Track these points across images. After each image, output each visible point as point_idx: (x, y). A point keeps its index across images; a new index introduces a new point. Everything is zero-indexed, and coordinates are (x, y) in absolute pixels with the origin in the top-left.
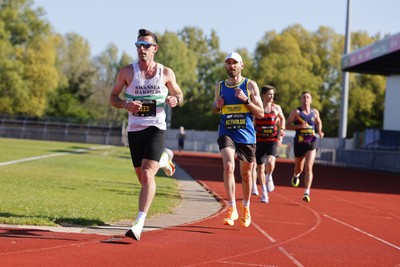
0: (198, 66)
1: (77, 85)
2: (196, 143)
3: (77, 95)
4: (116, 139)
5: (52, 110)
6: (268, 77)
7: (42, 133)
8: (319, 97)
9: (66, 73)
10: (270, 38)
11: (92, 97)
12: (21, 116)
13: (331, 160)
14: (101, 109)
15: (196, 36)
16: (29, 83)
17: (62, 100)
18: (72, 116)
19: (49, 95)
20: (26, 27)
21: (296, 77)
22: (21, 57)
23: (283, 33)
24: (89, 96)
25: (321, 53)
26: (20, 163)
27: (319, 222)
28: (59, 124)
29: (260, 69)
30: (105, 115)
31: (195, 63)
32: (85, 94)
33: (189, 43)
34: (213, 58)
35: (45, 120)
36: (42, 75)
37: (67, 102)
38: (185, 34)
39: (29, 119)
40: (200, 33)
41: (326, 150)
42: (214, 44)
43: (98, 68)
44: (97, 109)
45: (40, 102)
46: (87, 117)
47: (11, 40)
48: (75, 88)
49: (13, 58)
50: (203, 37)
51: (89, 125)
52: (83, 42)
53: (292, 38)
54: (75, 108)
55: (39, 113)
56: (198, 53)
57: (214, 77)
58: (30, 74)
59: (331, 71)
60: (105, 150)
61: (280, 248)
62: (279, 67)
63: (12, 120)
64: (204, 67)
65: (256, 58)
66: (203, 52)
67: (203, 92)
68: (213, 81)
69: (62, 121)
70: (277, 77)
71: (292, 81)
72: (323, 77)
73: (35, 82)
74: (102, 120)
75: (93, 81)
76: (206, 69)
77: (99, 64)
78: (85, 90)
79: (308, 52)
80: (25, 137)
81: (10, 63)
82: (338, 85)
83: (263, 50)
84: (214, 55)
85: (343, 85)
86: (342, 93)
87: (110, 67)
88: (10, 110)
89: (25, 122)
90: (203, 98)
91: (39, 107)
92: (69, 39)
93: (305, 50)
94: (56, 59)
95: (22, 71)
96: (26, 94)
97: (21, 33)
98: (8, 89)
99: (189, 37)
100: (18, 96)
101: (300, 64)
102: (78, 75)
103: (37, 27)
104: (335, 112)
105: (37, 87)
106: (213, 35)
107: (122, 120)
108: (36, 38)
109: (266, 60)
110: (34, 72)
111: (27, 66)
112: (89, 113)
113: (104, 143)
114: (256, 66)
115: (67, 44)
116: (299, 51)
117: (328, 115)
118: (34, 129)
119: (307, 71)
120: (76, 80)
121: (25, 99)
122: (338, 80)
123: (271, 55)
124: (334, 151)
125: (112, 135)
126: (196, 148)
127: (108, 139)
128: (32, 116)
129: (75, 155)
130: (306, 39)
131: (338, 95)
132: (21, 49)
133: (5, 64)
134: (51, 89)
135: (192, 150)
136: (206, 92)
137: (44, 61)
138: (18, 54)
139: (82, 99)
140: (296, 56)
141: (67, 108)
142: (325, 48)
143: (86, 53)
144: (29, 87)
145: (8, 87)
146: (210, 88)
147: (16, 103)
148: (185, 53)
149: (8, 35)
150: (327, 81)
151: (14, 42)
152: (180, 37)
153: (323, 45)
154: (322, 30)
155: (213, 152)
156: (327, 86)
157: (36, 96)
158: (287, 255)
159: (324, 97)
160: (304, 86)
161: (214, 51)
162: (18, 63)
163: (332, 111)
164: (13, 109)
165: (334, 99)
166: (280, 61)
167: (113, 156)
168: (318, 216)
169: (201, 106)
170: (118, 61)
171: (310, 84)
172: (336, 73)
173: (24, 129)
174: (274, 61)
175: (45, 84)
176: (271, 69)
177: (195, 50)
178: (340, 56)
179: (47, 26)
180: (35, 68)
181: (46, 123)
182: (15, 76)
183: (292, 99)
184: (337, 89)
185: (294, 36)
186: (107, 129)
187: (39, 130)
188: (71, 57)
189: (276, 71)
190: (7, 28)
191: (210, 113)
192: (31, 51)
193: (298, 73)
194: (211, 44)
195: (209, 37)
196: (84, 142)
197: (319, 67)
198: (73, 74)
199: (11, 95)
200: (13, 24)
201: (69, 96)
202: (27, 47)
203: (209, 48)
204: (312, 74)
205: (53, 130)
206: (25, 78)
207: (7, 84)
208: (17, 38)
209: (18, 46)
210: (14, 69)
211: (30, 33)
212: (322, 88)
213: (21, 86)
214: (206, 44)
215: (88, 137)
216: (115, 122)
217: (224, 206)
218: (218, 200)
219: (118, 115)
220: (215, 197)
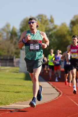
4: (11, 64)
10: (76, 18)
15: (44, 18)
29: (72, 31)
30: (6, 54)
34: (51, 27)
42: (52, 21)
43: (2, 34)
50: (47, 18)
60: (7, 69)
65: (70, 27)
68: (52, 37)
77: (3, 32)
83: (73, 23)
87: (8, 33)
99: (41, 19)
106: (51, 17)
107: (14, 55)
109: (75, 27)
113: (6, 66)
114: (70, 30)
123: (77, 25)
125: (10, 62)
127: (8, 64)
167: (11, 72)
176: (77, 31)
177: (44, 24)
203: (50, 23)
214: (48, 21)
216: (11, 56)
217: (60, 94)
218: (58, 91)
219: (12, 53)
220: (56, 89)
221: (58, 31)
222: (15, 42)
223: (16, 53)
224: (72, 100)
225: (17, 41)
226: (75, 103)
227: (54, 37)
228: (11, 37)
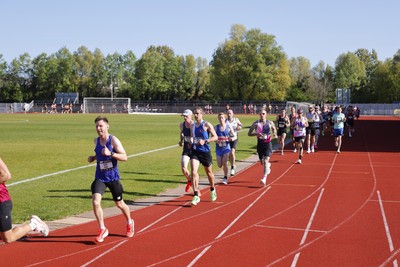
0: (366, 69)
3: (301, 88)
5: (289, 97)
11: (309, 89)
12: (273, 101)
14: (314, 94)
16: (276, 84)
17: (293, 92)
18: (299, 99)
19: (287, 89)
20: (273, 56)
22: (272, 72)
24: (307, 88)
31: (364, 67)
32: (305, 88)
33: (361, 57)
34: (374, 64)
36: (283, 80)
37: (296, 92)
38: (359, 53)
40: (367, 51)
44: (312, 95)
45: (282, 93)
48: (300, 85)
49: (268, 72)
50: (368, 53)
55: (282, 99)
58: (276, 79)
64: (369, 69)
66: (369, 62)
67: (369, 82)
73: (279, 83)
74: (315, 100)
75: (309, 81)
76: (371, 70)
77: (315, 71)
78: (305, 86)
81: (266, 75)
84: (375, 62)
87: (321, 73)
88: (268, 98)
91: (282, 96)
94: (289, 71)
95: (272, 78)
96: (275, 90)
97: (271, 60)
98: (266, 88)
99: (361, 54)
100: (271, 91)
102: (301, 78)
103: (279, 56)
105: (281, 86)
106: (373, 52)
108: (279, 61)
110: (278, 78)
111: (275, 76)
120: (300, 81)
121: (275, 93)
128: (279, 101)
132: (271, 68)
133: (264, 76)
134: (288, 87)
137: (283, 72)
138: (270, 70)
139: (304, 90)
144: (276, 86)
145: (266, 86)
146: (373, 79)
147: (270, 95)
148: (359, 63)
149: (264, 61)
151: (267, 64)
152: (356, 55)
157: (280, 90)
162: (270, 74)
170: (325, 69)
175: (285, 84)
177: (365, 61)
179: (284, 55)
180: (279, 76)
182: (269, 81)
188: (300, 69)
190: (264, 57)
192: (277, 68)
194: (373, 57)
195: (371, 53)
198: (299, 79)
199: (268, 91)
200: (267, 55)
201: (297, 89)
202: (274, 66)
203: (372, 59)
206: (274, 82)
208: (269, 62)
209: (269, 66)
210: (268, 78)
211: (275, 59)
213: (271, 85)
214: (370, 57)
219: (323, 96)
222: (327, 84)
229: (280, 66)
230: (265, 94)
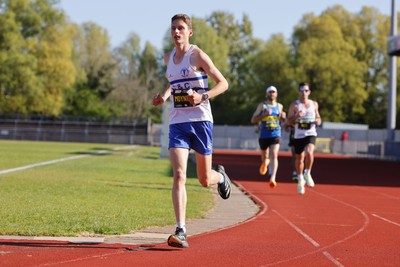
0: (230, 55)
1: (96, 80)
2: (230, 140)
3: (97, 91)
4: (141, 138)
5: (70, 108)
6: (307, 65)
7: (59, 134)
8: (364, 85)
9: (84, 66)
10: (308, 21)
11: (113, 92)
12: (35, 116)
13: (379, 154)
14: (124, 105)
15: (226, 22)
16: (43, 78)
17: (80, 97)
18: (92, 114)
19: (66, 91)
20: (38, 17)
21: (338, 63)
22: (35, 51)
23: (322, 16)
24: (110, 91)
25: (365, 36)
26: (35, 168)
27: (367, 223)
28: (78, 123)
29: (298, 55)
30: (129, 112)
31: (226, 51)
32: (105, 90)
33: (218, 29)
34: (245, 46)
35: (63, 120)
36: (58, 69)
37: (86, 99)
38: (214, 20)
39: (45, 119)
40: (231, 18)
41: (373, 143)
42: (246, 29)
43: (119, 61)
44: (119, 106)
45: (56, 100)
46: (109, 114)
47: (23, 32)
48: (94, 83)
49: (26, 52)
50: (234, 22)
51: (111, 123)
52: (102, 32)
53: (333, 21)
54: (94, 105)
55: (56, 112)
56: (229, 41)
57: (248, 66)
58: (44, 69)
59: (377, 55)
60: (128, 151)
61: (325, 253)
62: (319, 53)
63: (26, 121)
64: (236, 55)
65: (293, 44)
66: (234, 39)
67: (235, 83)
68: (247, 70)
69: (81, 120)
70: (317, 64)
71: (333, 68)
72: (367, 62)
73: (50, 77)
74: (125, 117)
75: (115, 75)
76: (239, 58)
77: (120, 56)
78: (106, 85)
79: (350, 35)
80: (41, 139)
81: (22, 58)
82: (384, 71)
83: (300, 35)
84: (247, 41)
85: (390, 71)
86: (390, 80)
87: (133, 59)
88: (24, 109)
89: (40, 122)
90: (236, 90)
91: (56, 105)
92: (87, 29)
93: (347, 33)
94: (73, 52)
95: (35, 65)
96: (40, 92)
97: (33, 24)
98: (21, 87)
99: (218, 23)
100: (32, 94)
101: (342, 49)
102: (97, 69)
103: (52, 17)
104: (383, 101)
105: (53, 83)
106: (245, 19)
107: (148, 116)
108: (50, 29)
109: (305, 46)
110: (48, 67)
111: (41, 60)
112: (111, 111)
113: (128, 143)
114: (293, 53)
115: (84, 34)
116: (340, 35)
117: (375, 104)
118: (50, 129)
119: (349, 57)
120: (95, 75)
121: (40, 97)
122: (384, 65)
123: (310, 40)
124: (382, 144)
125: (137, 134)
126: (229, 145)
127: (132, 138)
128: (47, 115)
129: (96, 157)
130: (348, 22)
131: (385, 82)
132: (33, 41)
133: (16, 59)
134: (68, 85)
135: (226, 147)
136: (239, 83)
137: (59, 54)
138: (30, 47)
139: (102, 95)
140: (338, 40)
141: (86, 105)
142: (369, 30)
143: (106, 44)
144: (44, 83)
145: (21, 84)
146: (243, 78)
147: (30, 102)
148: (214, 41)
149: (19, 27)
150: (372, 67)
151: (26, 34)
152: (209, 24)
153: (366, 28)
154: (365, 10)
155: (249, 148)
156: (372, 72)
157: (51, 93)
158: (333, 260)
159: (370, 84)
160: (347, 74)
161: (247, 37)
162: (30, 57)
163: (379, 100)
164: (27, 109)
165: (380, 87)
166: (320, 47)
167: (139, 156)
168: (366, 216)
169: (235, 99)
170: (141, 52)
171: (354, 71)
172: (382, 58)
173: (39, 129)
174: (314, 47)
175: (61, 80)
176: (311, 55)
177: (226, 37)
178: (386, 39)
179: (62, 15)
180: (50, 62)
181: (64, 123)
182: (28, 72)
183: (334, 88)
184: (384, 76)
185: (335, 18)
186: (131, 127)
187: (56, 130)
188: (89, 49)
189: (316, 58)
190: (18, 19)
191: (244, 106)
192: (45, 44)
193: (340, 59)
194: (243, 30)
195: (241, 22)
196: (106, 142)
197: (363, 52)
198: (92, 68)
199: (24, 93)
200: (24, 15)
201: (88, 92)
202: (40, 39)
203: (241, 34)
204: (356, 60)
205: (72, 130)
206: (39, 73)
207: (19, 81)
208: (29, 30)
209: (30, 39)
210: (27, 64)
211: (44, 24)
212: (368, 74)
213: (34, 83)
214: (238, 30)
215: (111, 137)
216: (140, 119)
217: (262, 208)
218: (255, 202)
219: (143, 111)
220: (252, 199)
221: (261, 54)
222: (151, 82)
223: (153, 112)
224: (291, 224)
225: (155, 80)
226: (299, 230)
227: (251, 72)
228: (142, 71)
229: (52, 41)
230: (19, 101)
